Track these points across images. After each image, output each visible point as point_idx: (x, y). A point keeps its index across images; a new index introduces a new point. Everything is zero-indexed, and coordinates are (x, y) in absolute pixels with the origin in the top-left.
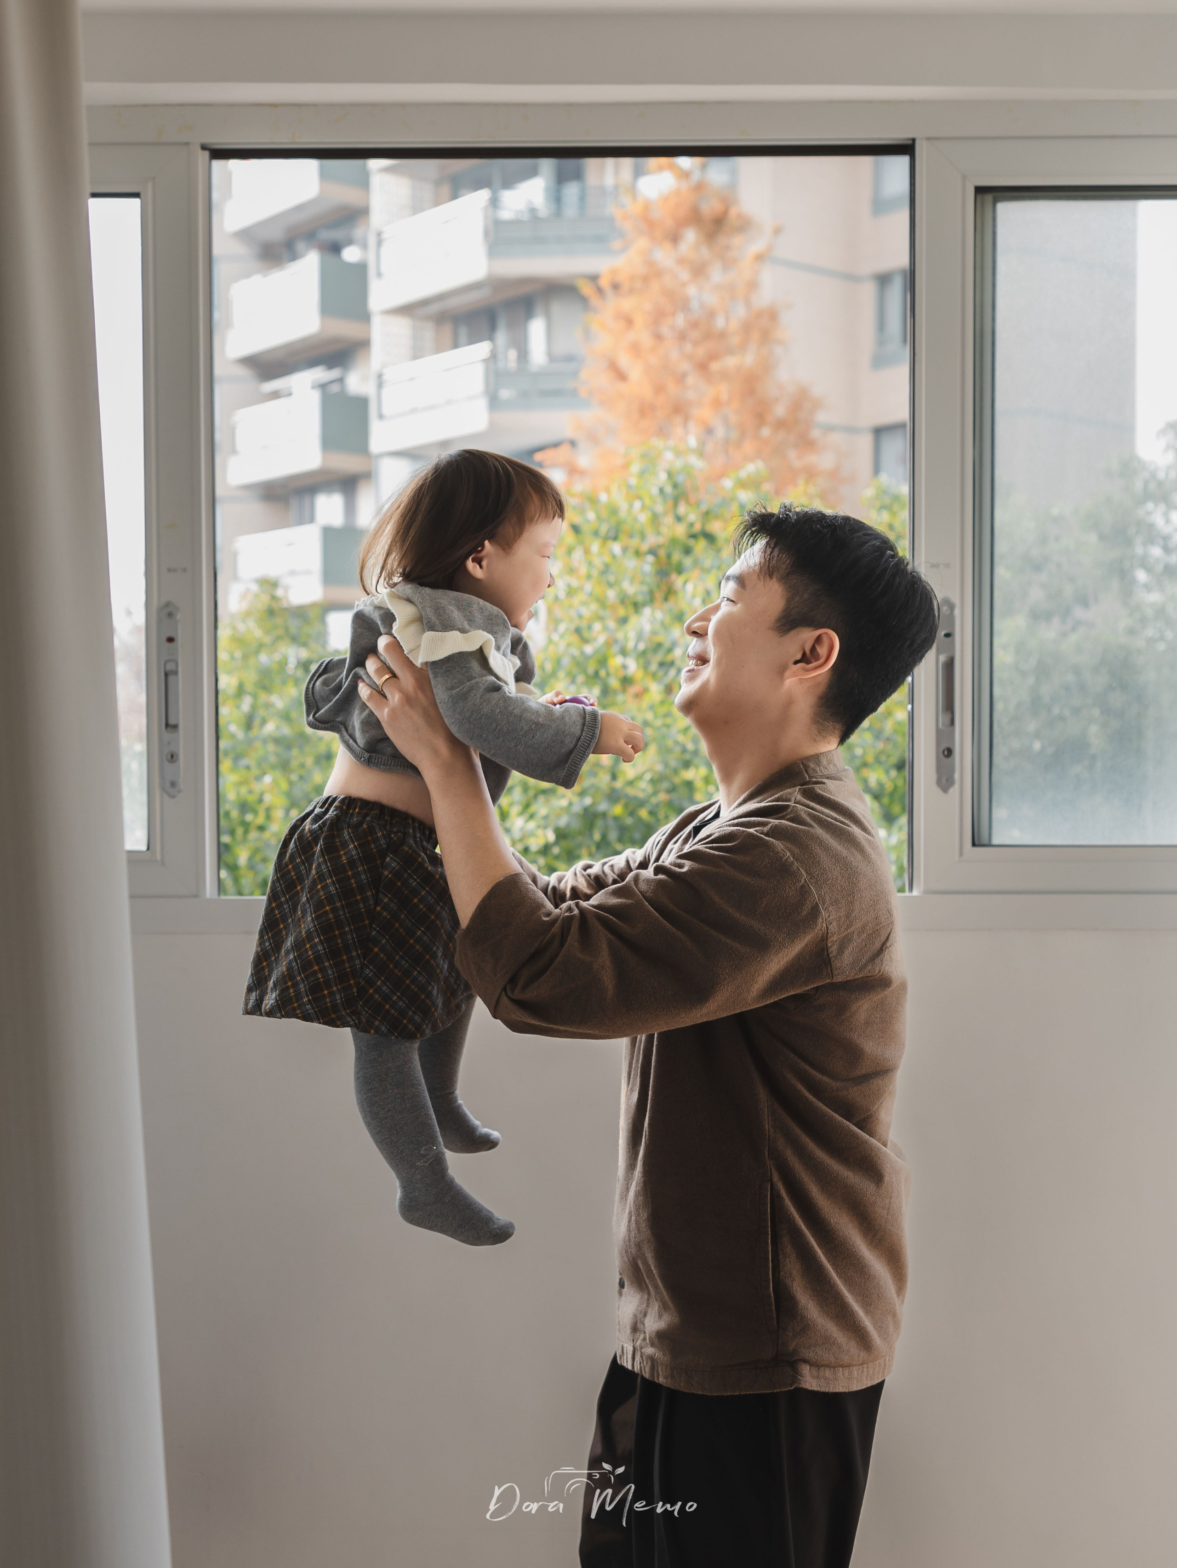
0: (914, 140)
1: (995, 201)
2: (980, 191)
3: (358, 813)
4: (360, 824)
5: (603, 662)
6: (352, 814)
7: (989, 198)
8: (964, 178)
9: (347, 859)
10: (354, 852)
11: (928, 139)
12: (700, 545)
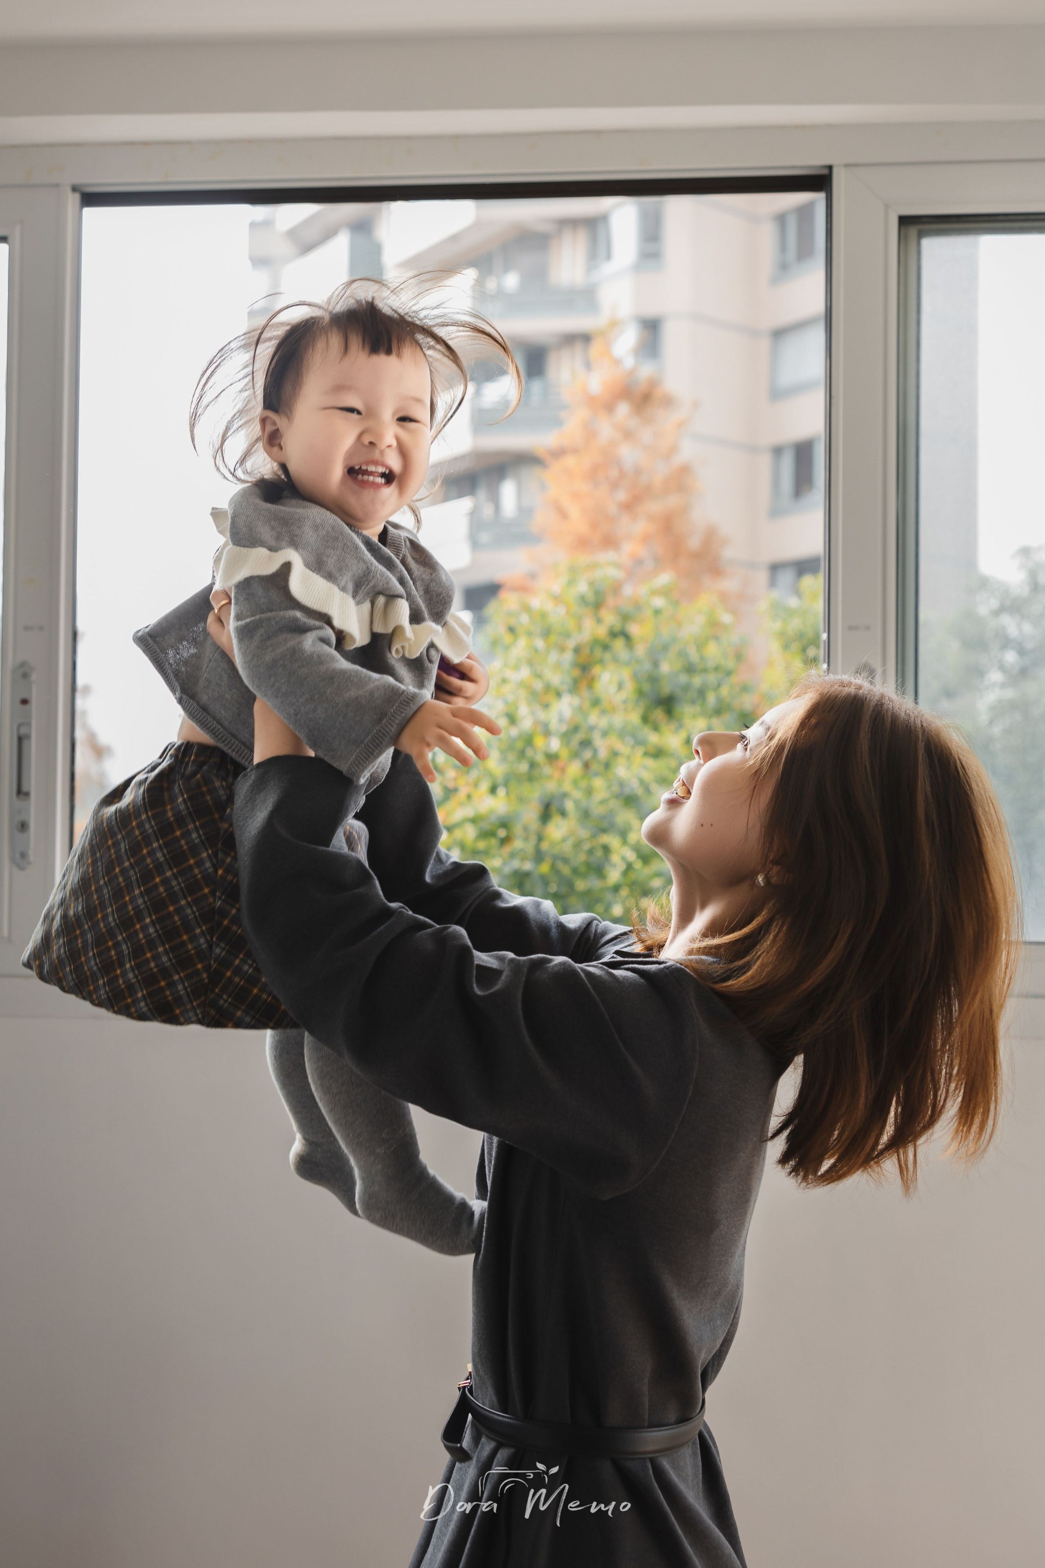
0: (830, 168)
1: (921, 235)
2: (905, 221)
3: (194, 761)
4: (194, 774)
5: (529, 740)
6: (187, 763)
7: (913, 231)
8: (887, 206)
9: (173, 815)
10: (182, 807)
11: (847, 166)
12: (619, 644)
